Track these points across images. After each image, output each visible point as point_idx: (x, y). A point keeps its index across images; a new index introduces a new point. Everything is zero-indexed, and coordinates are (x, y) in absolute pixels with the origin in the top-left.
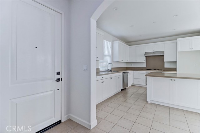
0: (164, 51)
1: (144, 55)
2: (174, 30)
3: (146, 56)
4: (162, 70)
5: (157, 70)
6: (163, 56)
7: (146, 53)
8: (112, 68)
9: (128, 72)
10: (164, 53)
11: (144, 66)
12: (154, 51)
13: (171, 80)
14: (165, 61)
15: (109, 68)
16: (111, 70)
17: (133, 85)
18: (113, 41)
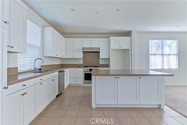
0: (99, 48)
1: (82, 51)
2: (110, 27)
3: (83, 52)
4: (98, 67)
5: (94, 66)
6: (99, 52)
7: (83, 49)
8: (41, 66)
9: (65, 70)
10: (100, 50)
11: (81, 62)
12: (90, 47)
13: (116, 78)
14: (100, 58)
15: (38, 66)
16: (40, 69)
17: (69, 85)
18: (44, 27)
